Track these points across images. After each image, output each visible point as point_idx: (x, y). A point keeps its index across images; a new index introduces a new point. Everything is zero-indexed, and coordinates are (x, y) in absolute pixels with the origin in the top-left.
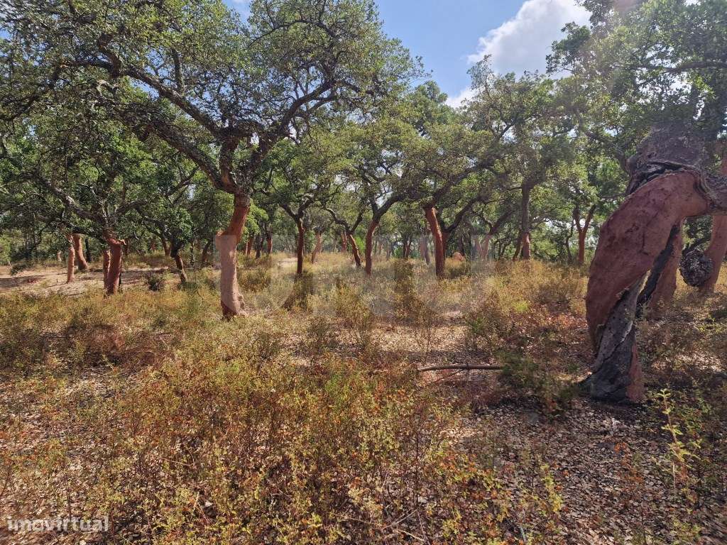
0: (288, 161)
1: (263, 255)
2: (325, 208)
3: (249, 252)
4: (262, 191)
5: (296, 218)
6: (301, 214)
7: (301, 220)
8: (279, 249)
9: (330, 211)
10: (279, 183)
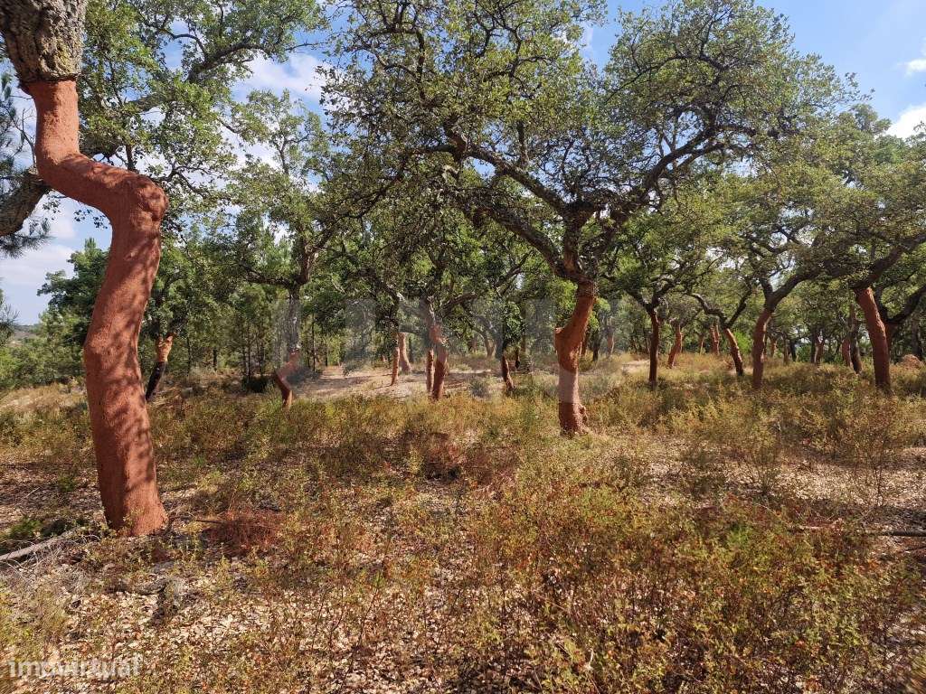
0: (640, 236)
1: (602, 357)
2: (689, 293)
3: (583, 352)
4: (604, 276)
5: (649, 308)
6: (655, 302)
7: (655, 310)
8: (621, 349)
9: (697, 297)
10: (626, 264)
